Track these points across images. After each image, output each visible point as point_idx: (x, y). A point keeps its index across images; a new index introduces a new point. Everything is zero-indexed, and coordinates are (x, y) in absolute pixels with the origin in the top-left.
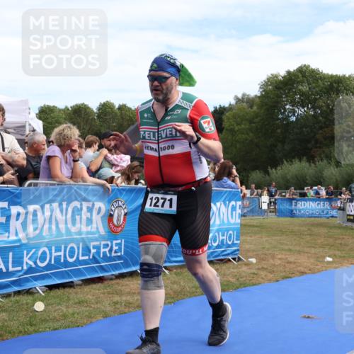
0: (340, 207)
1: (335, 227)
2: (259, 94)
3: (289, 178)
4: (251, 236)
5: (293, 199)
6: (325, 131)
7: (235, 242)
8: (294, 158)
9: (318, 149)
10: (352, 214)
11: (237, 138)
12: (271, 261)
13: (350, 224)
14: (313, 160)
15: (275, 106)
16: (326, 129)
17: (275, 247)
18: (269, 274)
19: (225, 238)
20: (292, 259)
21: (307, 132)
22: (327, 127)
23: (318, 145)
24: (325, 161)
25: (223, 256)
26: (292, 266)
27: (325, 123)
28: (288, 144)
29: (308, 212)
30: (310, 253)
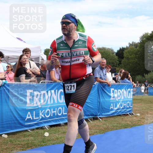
2: (139, 42)
4: (137, 104)
11: (130, 61)
12: (147, 115)
17: (148, 109)
18: (145, 121)
19: (126, 105)
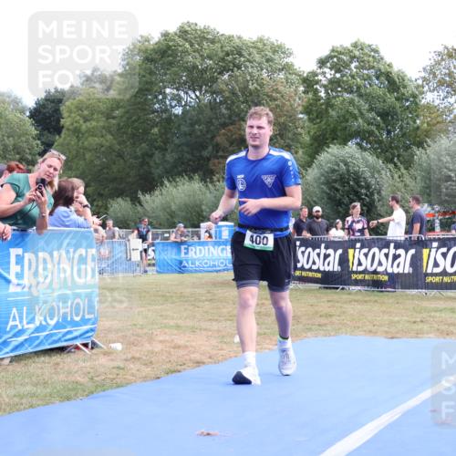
3: (173, 207)
4: (114, 307)
5: (182, 243)
7: (87, 317)
8: (180, 174)
9: (221, 160)
12: (148, 347)
15: (147, 90)
16: (231, 127)
17: (153, 324)
18: (143, 368)
20: (181, 340)
21: (201, 131)
22: (232, 124)
23: (220, 153)
25: (66, 341)
26: (181, 352)
27: (230, 117)
28: (172, 152)
29: (206, 263)
30: (210, 331)
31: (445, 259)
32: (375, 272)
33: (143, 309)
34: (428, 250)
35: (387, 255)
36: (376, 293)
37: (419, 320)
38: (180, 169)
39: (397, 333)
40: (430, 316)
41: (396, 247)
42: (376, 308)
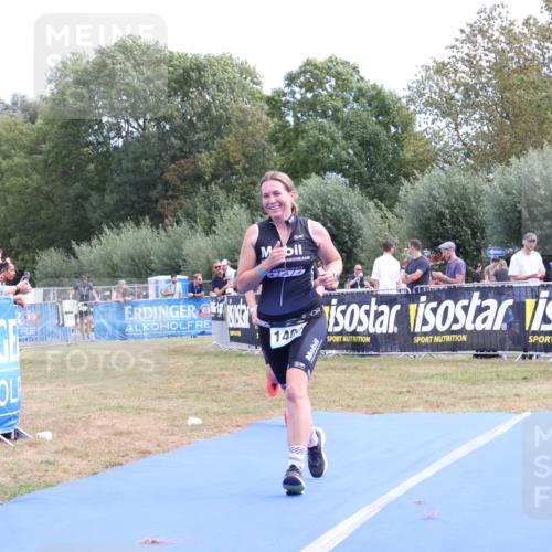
0: (217, 314)
1: (206, 354)
3: (116, 259)
4: (43, 385)
6: (181, 166)
7: (13, 401)
8: (123, 219)
9: (170, 201)
10: (238, 326)
11: (7, 184)
12: (83, 434)
13: (236, 346)
14: (163, 222)
16: (182, 162)
17: (89, 405)
18: (77, 461)
20: (124, 427)
21: (147, 167)
22: (185, 157)
23: (170, 193)
24: (184, 224)
26: (124, 439)
27: (181, 150)
28: (112, 192)
29: (155, 327)
30: (159, 411)
31: (435, 314)
32: (355, 333)
33: (78, 386)
34: (415, 305)
35: (367, 313)
36: (356, 357)
37: (404, 389)
38: (122, 213)
39: (380, 407)
40: (418, 385)
41: (378, 304)
42: (357, 376)
